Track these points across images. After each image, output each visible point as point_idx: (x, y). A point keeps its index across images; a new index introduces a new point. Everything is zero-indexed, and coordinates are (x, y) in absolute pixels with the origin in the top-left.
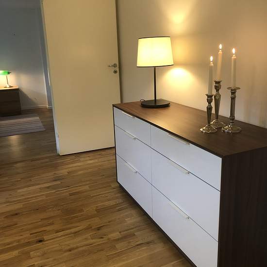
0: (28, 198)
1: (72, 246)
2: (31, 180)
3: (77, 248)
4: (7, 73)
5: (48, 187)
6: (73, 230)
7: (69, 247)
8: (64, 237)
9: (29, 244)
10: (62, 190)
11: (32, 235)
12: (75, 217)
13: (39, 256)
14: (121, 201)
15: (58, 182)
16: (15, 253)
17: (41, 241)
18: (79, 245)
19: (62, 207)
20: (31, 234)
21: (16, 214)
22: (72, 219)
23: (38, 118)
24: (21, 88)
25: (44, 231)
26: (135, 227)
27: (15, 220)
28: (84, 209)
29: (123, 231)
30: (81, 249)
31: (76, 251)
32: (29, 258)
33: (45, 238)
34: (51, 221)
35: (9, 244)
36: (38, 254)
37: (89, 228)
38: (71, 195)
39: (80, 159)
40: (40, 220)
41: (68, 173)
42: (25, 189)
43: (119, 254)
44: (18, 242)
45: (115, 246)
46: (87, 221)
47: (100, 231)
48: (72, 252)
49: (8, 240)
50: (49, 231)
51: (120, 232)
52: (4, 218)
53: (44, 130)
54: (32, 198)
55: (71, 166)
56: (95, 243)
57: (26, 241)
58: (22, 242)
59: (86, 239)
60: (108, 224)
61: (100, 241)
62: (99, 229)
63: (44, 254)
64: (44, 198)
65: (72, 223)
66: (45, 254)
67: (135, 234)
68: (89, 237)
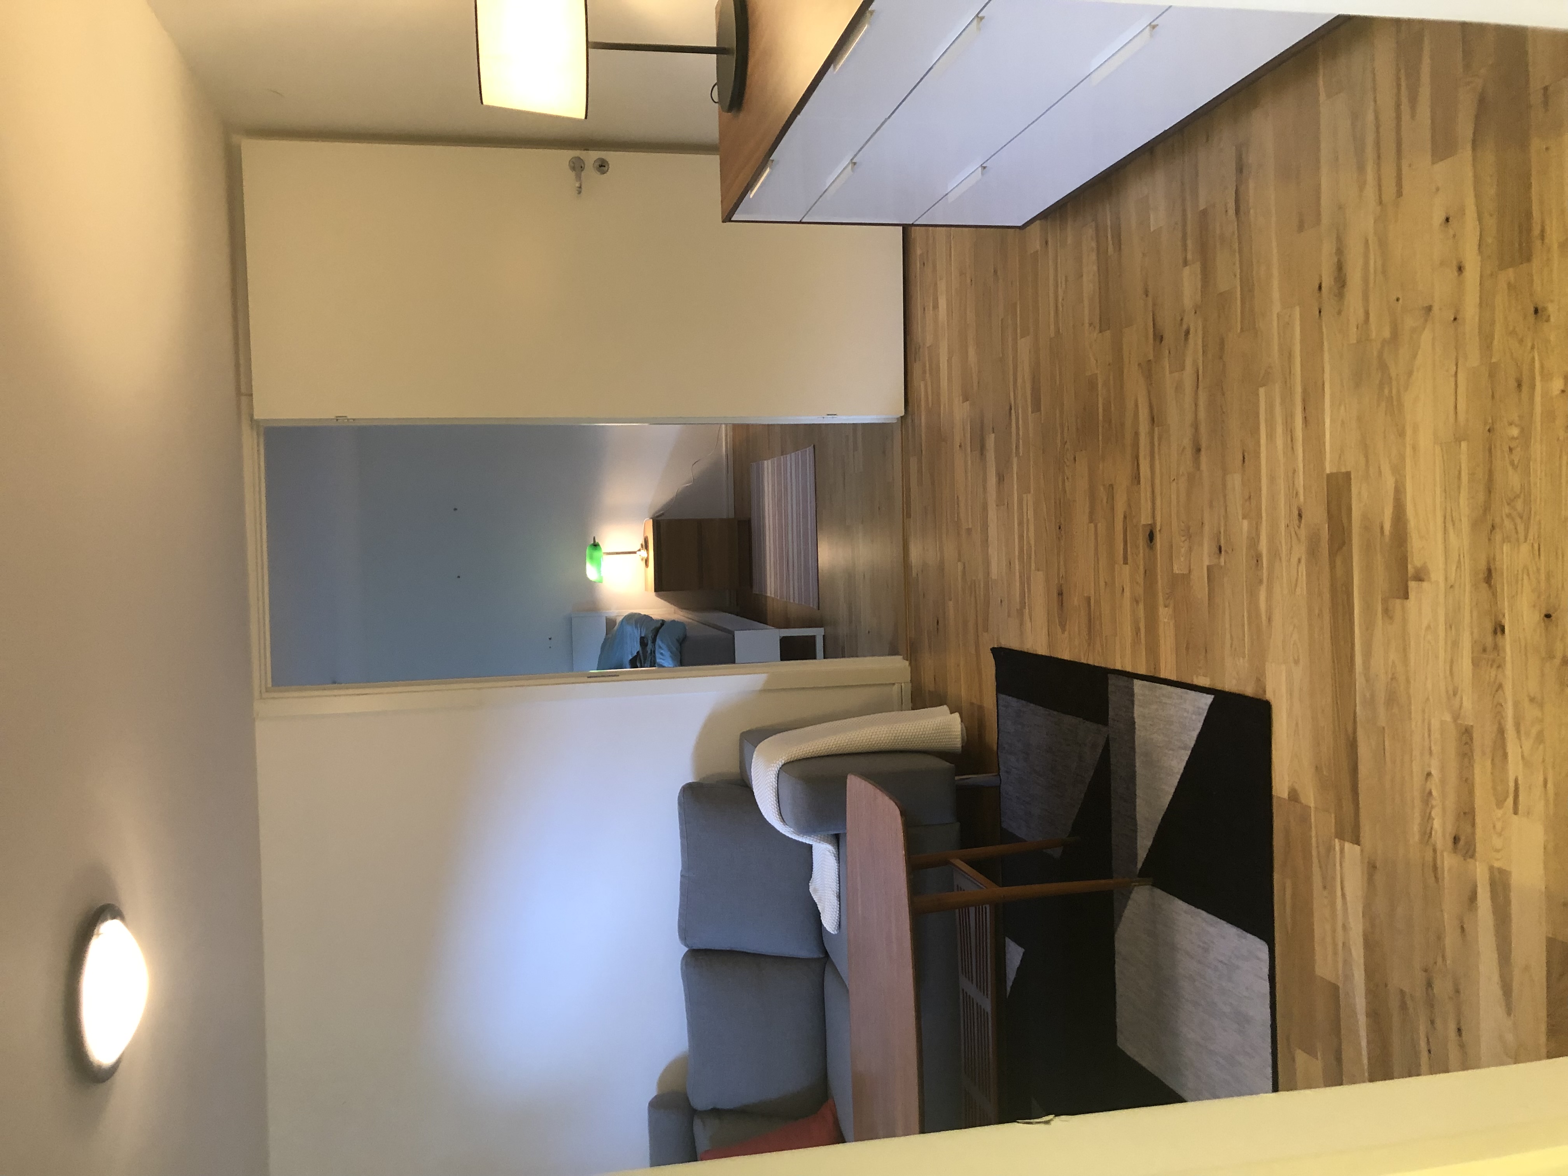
0: (1021, 550)
1: (1187, 442)
2: (969, 531)
3: (1196, 426)
4: (596, 554)
5: (1001, 478)
6: (1144, 428)
7: (1189, 452)
8: (1157, 462)
9: (1150, 574)
10: (1018, 434)
11: (1130, 560)
12: (1107, 409)
13: (1190, 549)
14: (1090, 231)
15: (991, 441)
16: (1164, 614)
17: (1151, 537)
18: (1189, 418)
19: (1068, 446)
20: (1126, 562)
21: (1060, 594)
22: (1110, 422)
23: (768, 466)
24: (653, 511)
25: (1125, 517)
26: (1184, 200)
27: (1075, 600)
28: (1088, 374)
29: (1185, 249)
30: (1202, 415)
31: (1203, 429)
32: (1185, 578)
33: (1145, 519)
34: (1102, 493)
35: (1137, 631)
36: (1183, 550)
37: (1149, 369)
38: (1037, 408)
39: (928, 345)
40: (1092, 525)
41: (966, 399)
42: (993, 552)
43: (1248, 287)
44: (1137, 602)
45: (1221, 294)
46: (1125, 371)
47: (1166, 336)
48: (1204, 444)
49: (1127, 630)
50: (1129, 506)
51: (1186, 263)
52: (1063, 631)
53: (809, 450)
54: (1021, 537)
55: (944, 383)
56: (1195, 362)
57: (1140, 579)
58: (1140, 591)
59: (1179, 388)
60: (1150, 299)
61: (1196, 341)
62: (1159, 338)
63: (1188, 534)
64: (1029, 499)
65: (1122, 425)
66: (1188, 528)
67: (1202, 207)
68: (1176, 374)
